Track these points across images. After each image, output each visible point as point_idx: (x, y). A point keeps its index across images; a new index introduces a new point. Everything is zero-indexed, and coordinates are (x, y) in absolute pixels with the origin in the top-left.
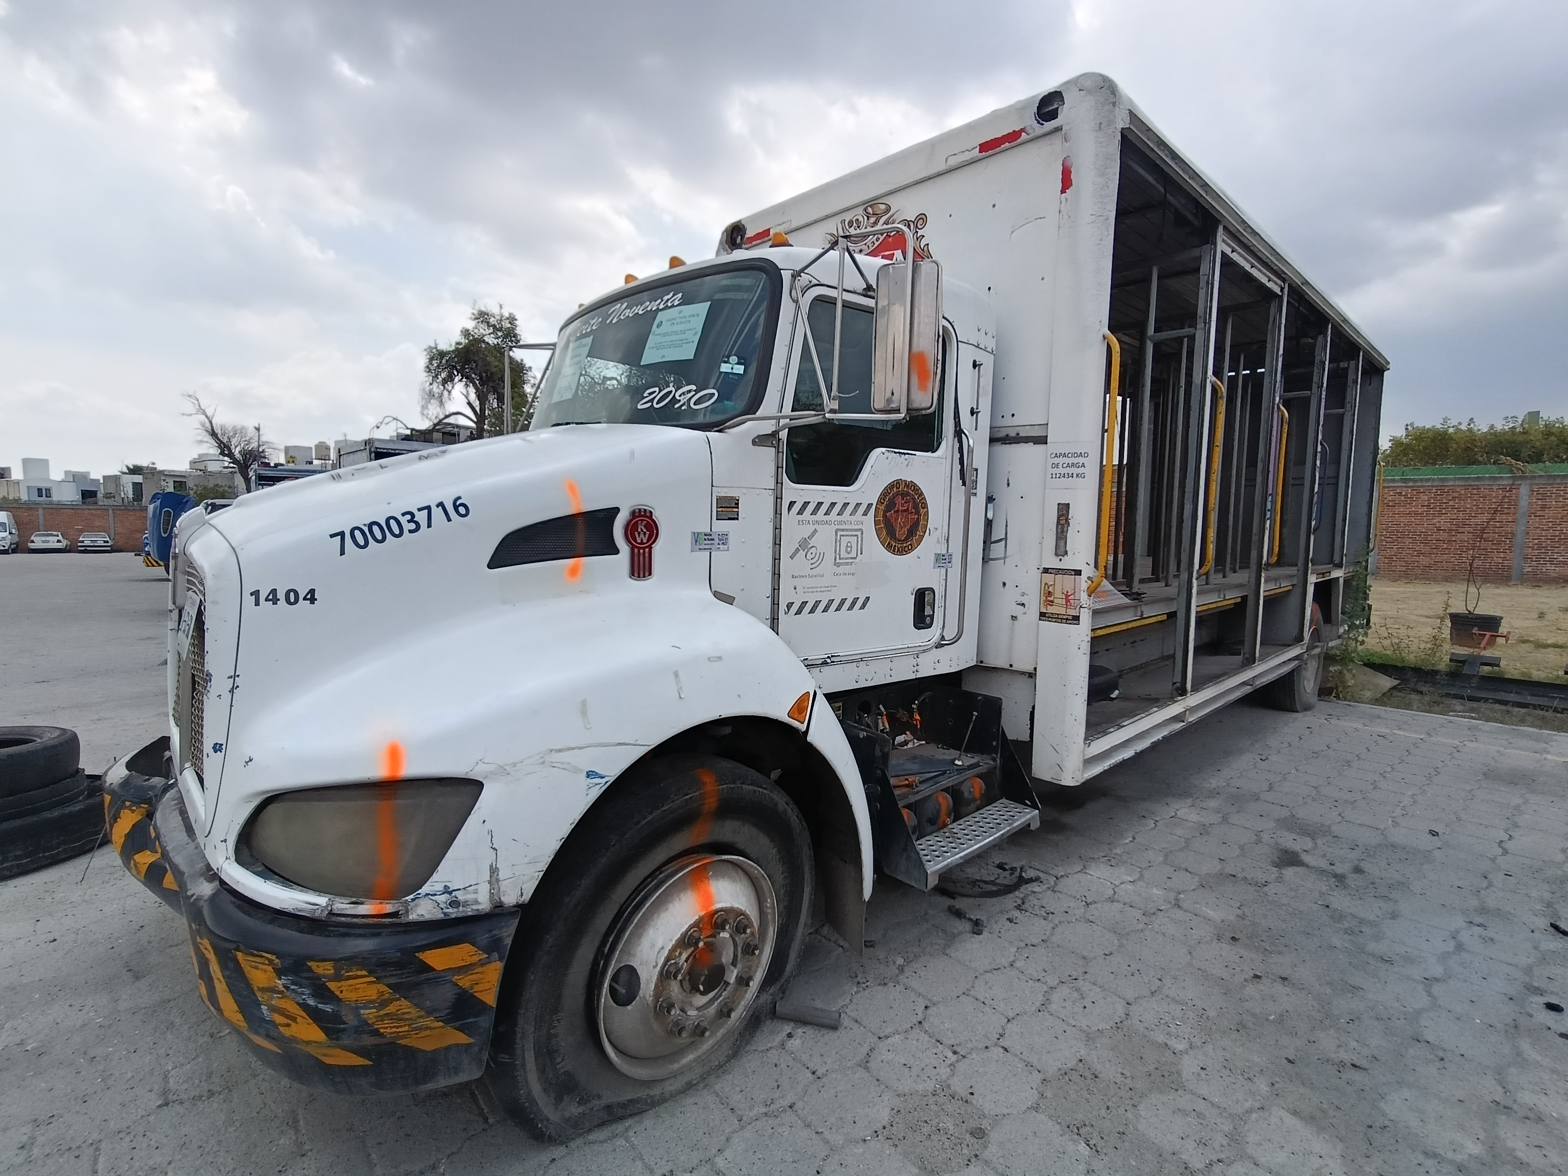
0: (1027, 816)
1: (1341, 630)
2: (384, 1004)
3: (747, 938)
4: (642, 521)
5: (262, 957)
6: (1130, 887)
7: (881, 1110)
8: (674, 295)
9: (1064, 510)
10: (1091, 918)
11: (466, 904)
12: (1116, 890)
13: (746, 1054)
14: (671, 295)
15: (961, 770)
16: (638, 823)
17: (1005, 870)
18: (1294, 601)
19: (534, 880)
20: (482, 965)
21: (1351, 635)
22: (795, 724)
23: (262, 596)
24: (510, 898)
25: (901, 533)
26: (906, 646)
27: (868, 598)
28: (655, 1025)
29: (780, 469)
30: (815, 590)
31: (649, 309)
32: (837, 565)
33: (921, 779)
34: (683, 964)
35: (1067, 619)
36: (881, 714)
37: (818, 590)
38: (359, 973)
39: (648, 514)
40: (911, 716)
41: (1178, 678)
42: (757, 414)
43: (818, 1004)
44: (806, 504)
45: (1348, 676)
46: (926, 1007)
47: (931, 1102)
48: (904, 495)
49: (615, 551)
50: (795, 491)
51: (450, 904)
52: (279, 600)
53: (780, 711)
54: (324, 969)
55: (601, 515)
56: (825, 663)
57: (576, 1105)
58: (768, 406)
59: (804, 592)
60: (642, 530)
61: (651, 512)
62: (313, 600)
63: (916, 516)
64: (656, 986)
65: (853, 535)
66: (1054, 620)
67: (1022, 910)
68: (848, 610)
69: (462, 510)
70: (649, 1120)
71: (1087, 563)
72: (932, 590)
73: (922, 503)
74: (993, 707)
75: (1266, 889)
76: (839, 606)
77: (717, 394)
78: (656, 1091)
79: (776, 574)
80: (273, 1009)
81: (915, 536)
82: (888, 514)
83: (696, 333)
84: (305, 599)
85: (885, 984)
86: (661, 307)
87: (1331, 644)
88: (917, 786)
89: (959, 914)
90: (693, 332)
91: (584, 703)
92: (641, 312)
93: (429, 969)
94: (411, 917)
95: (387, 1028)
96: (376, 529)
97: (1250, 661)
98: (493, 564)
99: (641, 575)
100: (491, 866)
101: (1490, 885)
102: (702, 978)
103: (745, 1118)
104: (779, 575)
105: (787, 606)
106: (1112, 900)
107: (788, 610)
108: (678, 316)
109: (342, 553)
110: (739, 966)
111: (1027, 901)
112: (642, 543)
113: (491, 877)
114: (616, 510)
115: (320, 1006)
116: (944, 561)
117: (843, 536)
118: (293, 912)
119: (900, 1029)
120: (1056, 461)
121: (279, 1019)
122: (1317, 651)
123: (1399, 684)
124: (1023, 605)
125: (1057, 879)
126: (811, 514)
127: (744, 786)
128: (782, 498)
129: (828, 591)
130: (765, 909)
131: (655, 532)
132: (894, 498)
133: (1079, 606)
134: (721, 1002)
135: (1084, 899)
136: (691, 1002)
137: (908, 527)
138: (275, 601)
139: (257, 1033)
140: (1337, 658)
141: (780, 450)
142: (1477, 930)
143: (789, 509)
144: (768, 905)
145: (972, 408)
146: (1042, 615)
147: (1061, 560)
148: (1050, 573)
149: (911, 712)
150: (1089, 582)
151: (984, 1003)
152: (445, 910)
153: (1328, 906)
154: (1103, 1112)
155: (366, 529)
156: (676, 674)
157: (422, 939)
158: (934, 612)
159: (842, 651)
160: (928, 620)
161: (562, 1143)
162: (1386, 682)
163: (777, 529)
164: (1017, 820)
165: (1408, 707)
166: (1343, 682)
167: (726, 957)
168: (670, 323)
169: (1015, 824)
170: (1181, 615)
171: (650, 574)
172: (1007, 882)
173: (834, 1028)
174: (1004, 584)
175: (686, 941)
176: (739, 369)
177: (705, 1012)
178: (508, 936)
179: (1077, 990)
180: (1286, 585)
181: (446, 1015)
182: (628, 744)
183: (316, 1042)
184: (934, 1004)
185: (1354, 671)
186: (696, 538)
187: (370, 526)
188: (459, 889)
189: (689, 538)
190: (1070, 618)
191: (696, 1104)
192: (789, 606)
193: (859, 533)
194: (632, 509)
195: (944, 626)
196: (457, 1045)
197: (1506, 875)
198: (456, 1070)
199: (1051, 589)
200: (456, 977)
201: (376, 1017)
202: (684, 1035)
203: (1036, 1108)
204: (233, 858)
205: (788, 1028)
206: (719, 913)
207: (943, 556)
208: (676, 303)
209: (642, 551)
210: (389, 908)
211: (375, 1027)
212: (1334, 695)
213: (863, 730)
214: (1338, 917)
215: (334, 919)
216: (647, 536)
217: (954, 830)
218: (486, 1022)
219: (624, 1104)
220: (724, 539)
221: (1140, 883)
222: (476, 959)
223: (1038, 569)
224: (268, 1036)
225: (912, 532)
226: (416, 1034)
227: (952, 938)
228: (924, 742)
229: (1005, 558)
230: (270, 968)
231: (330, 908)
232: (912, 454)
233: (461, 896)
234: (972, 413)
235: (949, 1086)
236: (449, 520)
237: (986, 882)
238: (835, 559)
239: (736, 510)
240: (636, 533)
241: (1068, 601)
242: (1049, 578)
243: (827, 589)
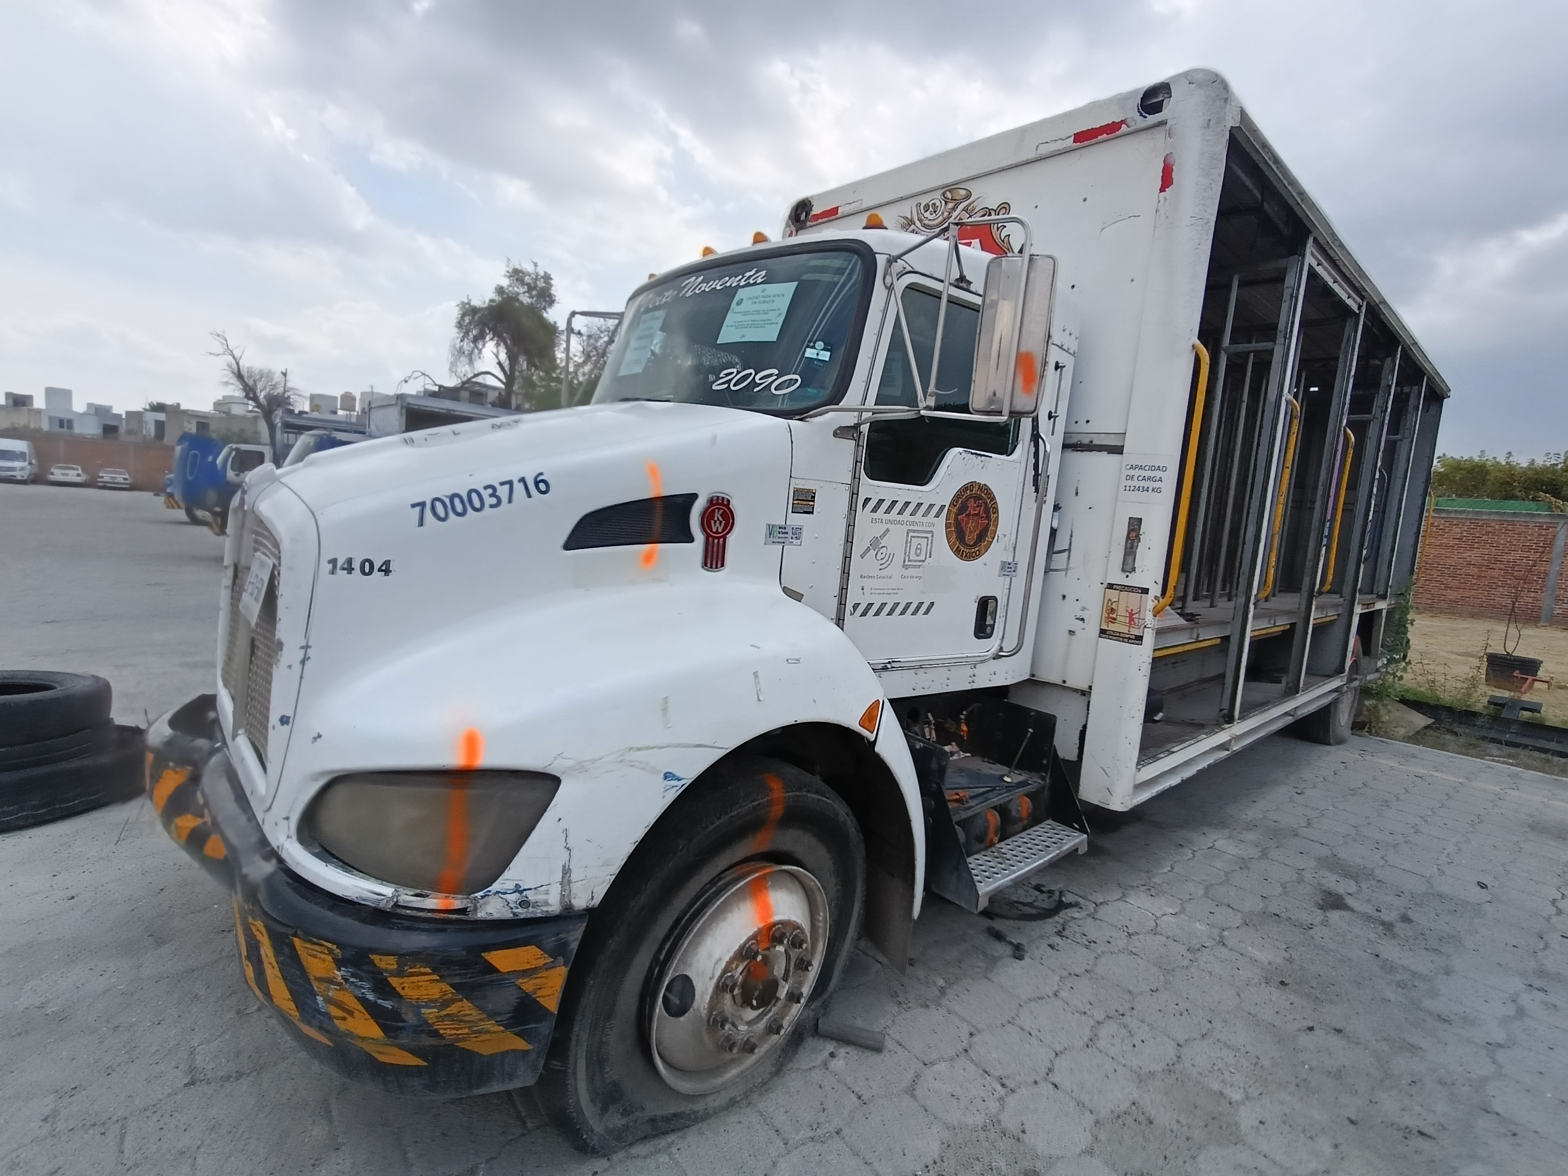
0: (1075, 840)
1: (1380, 664)
2: (445, 1004)
3: (802, 952)
4: (719, 509)
5: (321, 945)
6: (1171, 919)
7: (931, 1143)
8: (757, 272)
9: (1135, 525)
10: (1134, 950)
11: (536, 904)
12: (1158, 922)
13: (789, 1072)
14: (753, 272)
15: (1010, 787)
16: (706, 828)
17: (1042, 892)
18: (1337, 632)
19: (606, 884)
20: (547, 969)
21: (1389, 670)
22: (865, 732)
23: (339, 564)
24: (580, 902)
25: (970, 538)
26: (965, 655)
27: (932, 604)
28: (706, 1038)
29: (858, 464)
30: (882, 592)
31: (728, 284)
32: (905, 567)
33: (972, 795)
34: (738, 977)
35: (1129, 638)
36: (929, 723)
37: (885, 592)
38: (423, 970)
39: (725, 503)
40: (959, 728)
41: (1226, 705)
42: (840, 404)
43: (860, 1023)
44: (881, 501)
45: (1383, 711)
46: (971, 1034)
47: (981, 1138)
48: (977, 498)
49: (690, 539)
50: (873, 489)
51: (520, 904)
52: (353, 569)
53: (851, 719)
54: (386, 963)
55: (680, 500)
56: (885, 668)
57: (620, 1116)
58: (852, 397)
59: (871, 594)
60: (718, 519)
61: (728, 501)
62: (387, 572)
63: (987, 522)
64: (712, 998)
65: (923, 537)
66: (1115, 638)
67: (1063, 936)
68: (912, 615)
69: (542, 486)
70: (692, 1137)
71: (1155, 582)
72: (995, 599)
73: (994, 508)
74: (1047, 724)
75: (1311, 932)
76: (903, 609)
77: (800, 380)
78: (699, 1106)
79: (845, 573)
80: (329, 1000)
81: (984, 542)
82: (959, 517)
83: (780, 314)
84: (380, 570)
85: (927, 1006)
86: (742, 283)
87: (1369, 678)
88: (967, 802)
89: (999, 936)
90: (778, 312)
91: (666, 700)
92: (718, 288)
93: (493, 970)
94: (479, 915)
95: (445, 1029)
96: (457, 501)
97: (1293, 690)
98: (569, 545)
99: (714, 566)
100: (564, 867)
101: (1546, 947)
102: (756, 993)
103: (791, 1142)
104: (849, 574)
105: (853, 607)
106: (1154, 932)
107: (854, 611)
108: (761, 294)
109: (421, 523)
110: (790, 981)
111: (1067, 927)
112: (717, 532)
113: (563, 878)
114: (694, 497)
115: (380, 1001)
116: (1009, 570)
117: (914, 537)
118: (356, 900)
119: (945, 1057)
120: (1131, 472)
121: (334, 1011)
122: (1356, 684)
123: (1433, 724)
124: (1083, 620)
125: (1097, 905)
126: (885, 513)
127: (809, 794)
128: (858, 494)
129: (894, 593)
130: (816, 922)
131: (731, 521)
132: (967, 500)
133: (1143, 626)
134: (771, 1017)
135: (1125, 929)
136: (741, 1016)
137: (978, 532)
138: (350, 569)
139: (309, 1024)
140: (1373, 692)
141: (861, 444)
142: (1540, 995)
143: (864, 506)
144: (821, 919)
145: (1050, 413)
146: (1103, 632)
147: (1127, 576)
148: (1115, 589)
149: (958, 722)
150: (1156, 602)
151: (1030, 1034)
152: (515, 910)
153: (1378, 956)
154: (1161, 1161)
155: (447, 501)
156: (756, 674)
157: (488, 937)
158: (995, 622)
159: (904, 657)
160: (989, 629)
161: (604, 1155)
162: (1420, 720)
163: (851, 525)
164: (1066, 844)
165: (1442, 747)
166: (1378, 718)
167: (779, 970)
168: (751, 301)
169: (1065, 848)
170: (1234, 640)
171: (722, 565)
172: (1046, 905)
173: (878, 1049)
174: (1064, 597)
175: (745, 953)
176: (825, 356)
177: (755, 1027)
178: (574, 941)
179: (1125, 1026)
180: (1332, 614)
181: (508, 1019)
182: (705, 746)
183: (373, 1039)
184: (979, 1032)
185: (1389, 707)
186: (771, 530)
187: (452, 497)
188: (530, 889)
189: (764, 530)
190: (1133, 637)
191: (740, 1122)
192: (856, 606)
193: (930, 535)
194: (711, 496)
195: (1003, 637)
196: (514, 1051)
197: (1562, 936)
198: (511, 1076)
199: (1114, 606)
200: (520, 980)
201: (437, 1017)
202: (735, 1050)
203: (1090, 1152)
204: (295, 838)
205: (830, 1047)
206: (777, 927)
207: (1009, 564)
208: (759, 280)
209: (716, 541)
210: (457, 903)
211: (435, 1027)
212: (1366, 729)
213: (920, 741)
214: (1389, 968)
215: (399, 911)
216: (723, 525)
217: (1002, 850)
218: (545, 1028)
219: (668, 1118)
220: (797, 532)
221: (1182, 916)
222: (541, 962)
223: (1102, 583)
224: (321, 1028)
225: (981, 538)
226: (476, 1037)
227: (993, 961)
228: (969, 755)
229: (1067, 570)
230: (330, 958)
231: (395, 900)
232: (988, 456)
233: (531, 896)
234: (1050, 416)
235: (999, 1122)
236: (529, 496)
237: (1024, 904)
238: (904, 561)
239: (811, 503)
240: (712, 522)
241: (1131, 619)
242: (1113, 594)
243: (893, 591)
